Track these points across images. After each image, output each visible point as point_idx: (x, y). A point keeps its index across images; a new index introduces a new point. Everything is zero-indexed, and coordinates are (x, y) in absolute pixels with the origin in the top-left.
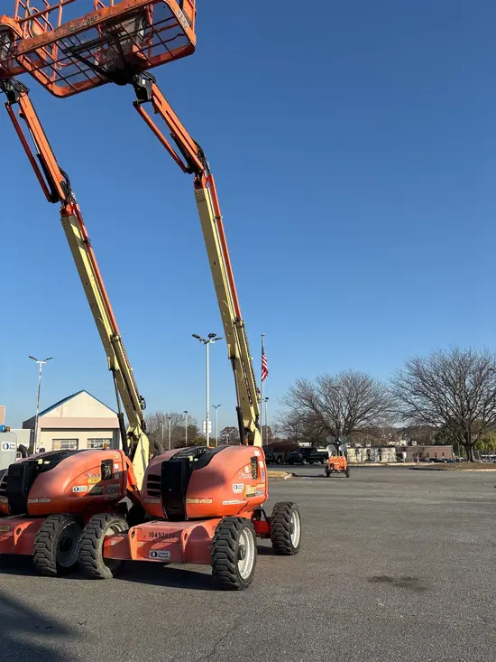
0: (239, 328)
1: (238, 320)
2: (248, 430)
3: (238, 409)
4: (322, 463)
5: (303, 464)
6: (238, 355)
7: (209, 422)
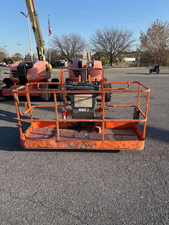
0: (35, 15)
1: (35, 12)
2: (41, 55)
3: (37, 48)
4: (63, 67)
5: (57, 67)
6: (36, 27)
7: (32, 51)
